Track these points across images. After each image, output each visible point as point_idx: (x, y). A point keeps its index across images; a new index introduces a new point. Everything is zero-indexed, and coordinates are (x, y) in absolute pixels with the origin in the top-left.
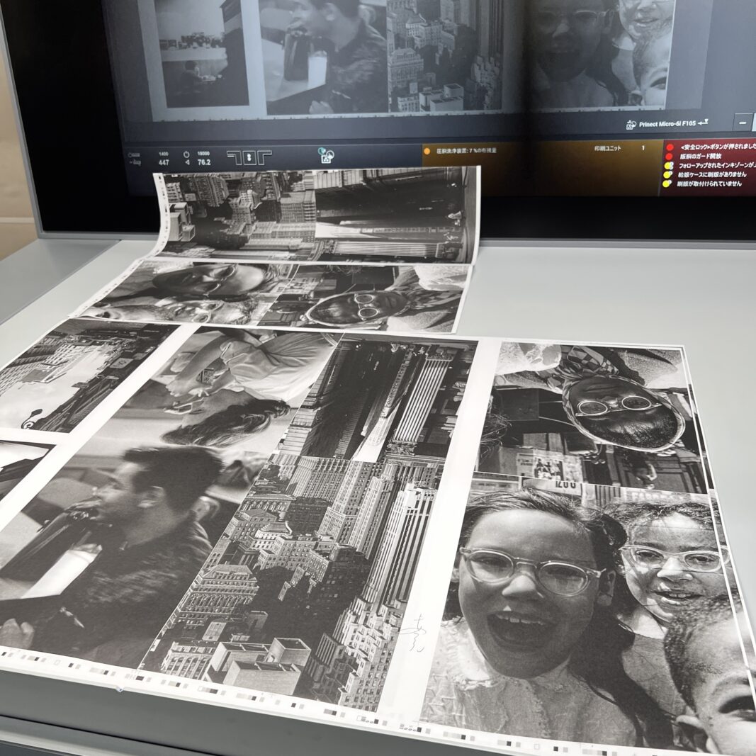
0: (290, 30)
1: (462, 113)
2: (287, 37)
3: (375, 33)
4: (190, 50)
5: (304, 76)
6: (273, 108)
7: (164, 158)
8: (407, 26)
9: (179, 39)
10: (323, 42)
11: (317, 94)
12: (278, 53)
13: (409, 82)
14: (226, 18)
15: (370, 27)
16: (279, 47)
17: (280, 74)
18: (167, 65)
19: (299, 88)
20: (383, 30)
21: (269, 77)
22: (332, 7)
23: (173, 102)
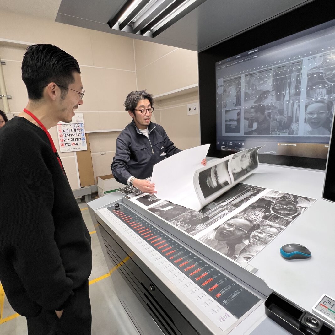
0: (250, 118)
1: (288, 136)
2: (249, 119)
3: (268, 118)
4: (230, 122)
5: (252, 127)
6: (245, 134)
7: (224, 143)
8: (276, 116)
9: (228, 120)
10: (257, 120)
11: (254, 131)
12: (247, 122)
13: (275, 129)
14: (238, 116)
15: (267, 117)
16: (248, 121)
17: (247, 127)
18: (226, 125)
19: (251, 130)
20: (270, 118)
21: (245, 127)
22: (259, 113)
23: (226, 132)
